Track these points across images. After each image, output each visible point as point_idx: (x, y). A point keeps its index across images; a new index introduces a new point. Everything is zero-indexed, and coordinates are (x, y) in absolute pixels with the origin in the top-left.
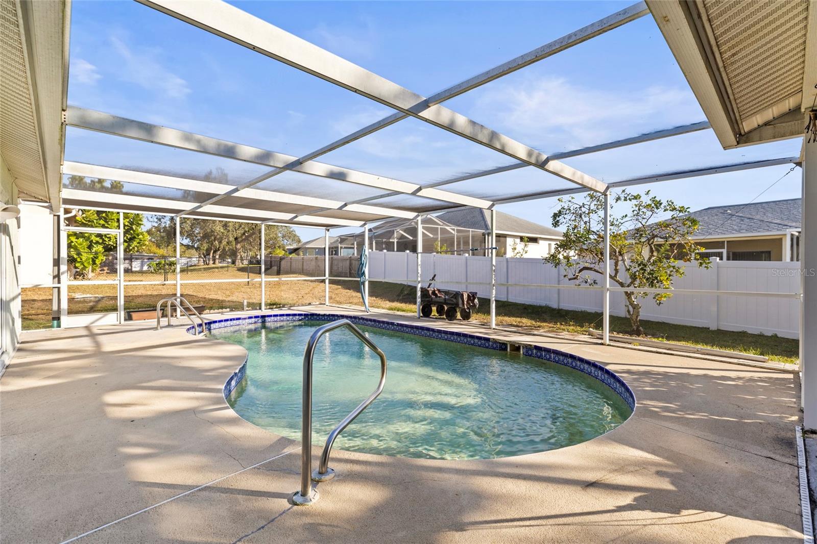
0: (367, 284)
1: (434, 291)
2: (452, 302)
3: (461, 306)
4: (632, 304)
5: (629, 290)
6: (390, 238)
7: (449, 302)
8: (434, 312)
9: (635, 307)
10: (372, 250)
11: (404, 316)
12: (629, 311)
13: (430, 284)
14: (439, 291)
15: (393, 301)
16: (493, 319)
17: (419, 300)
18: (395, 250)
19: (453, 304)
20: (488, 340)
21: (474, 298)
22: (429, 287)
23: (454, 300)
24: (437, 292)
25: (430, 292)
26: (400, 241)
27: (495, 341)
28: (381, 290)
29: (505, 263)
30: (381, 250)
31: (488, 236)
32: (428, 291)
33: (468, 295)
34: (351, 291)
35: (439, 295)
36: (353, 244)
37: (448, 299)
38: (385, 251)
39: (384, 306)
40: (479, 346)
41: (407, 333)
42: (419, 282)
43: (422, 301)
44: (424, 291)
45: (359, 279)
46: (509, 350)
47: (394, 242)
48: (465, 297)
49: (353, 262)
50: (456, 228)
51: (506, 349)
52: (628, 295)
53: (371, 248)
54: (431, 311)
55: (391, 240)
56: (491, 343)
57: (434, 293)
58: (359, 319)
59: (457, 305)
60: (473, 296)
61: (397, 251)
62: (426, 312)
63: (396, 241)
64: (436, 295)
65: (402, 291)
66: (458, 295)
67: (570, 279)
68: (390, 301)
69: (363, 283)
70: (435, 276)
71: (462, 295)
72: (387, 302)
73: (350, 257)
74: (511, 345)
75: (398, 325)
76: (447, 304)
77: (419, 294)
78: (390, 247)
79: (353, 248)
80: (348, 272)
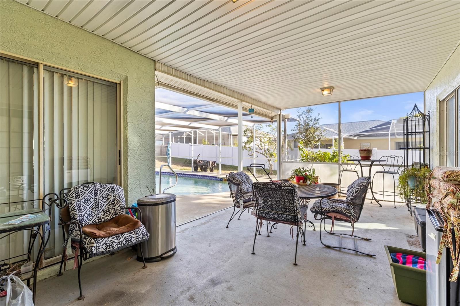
0: (170, 158)
1: (199, 161)
2: (206, 165)
3: (209, 166)
4: (270, 164)
5: (269, 159)
6: (182, 136)
7: (205, 165)
8: (199, 169)
9: (271, 165)
10: (173, 142)
11: (187, 171)
12: (269, 167)
13: (198, 158)
14: (201, 161)
15: (183, 166)
16: (220, 171)
17: (193, 165)
18: (184, 142)
19: (206, 166)
20: (216, 177)
21: (215, 163)
22: (197, 159)
23: (207, 164)
24: (200, 161)
25: (197, 161)
26: (187, 137)
27: (219, 178)
28: (177, 161)
29: (232, 149)
30: (177, 142)
31: (231, 135)
32: (196, 161)
33: (212, 162)
34: (163, 162)
35: (201, 162)
36: (162, 138)
37: (204, 164)
38: (179, 143)
39: (178, 168)
40: (213, 180)
41: (187, 177)
42: (193, 157)
43: (194, 165)
44: (195, 161)
45: (167, 156)
46: (223, 180)
47: (184, 138)
48: (211, 163)
49: (163, 148)
50: (214, 132)
51: (222, 180)
52: (269, 161)
53: (172, 141)
54: (198, 169)
55: (182, 137)
56: (217, 179)
57: (199, 162)
58: (167, 173)
59: (208, 166)
60: (214, 162)
61: (185, 143)
62: (196, 169)
63: (185, 137)
64: (200, 162)
65: (186, 161)
66: (208, 162)
67: (250, 156)
68: (181, 166)
69: (169, 158)
70: (199, 155)
71: (209, 162)
72: (180, 167)
73: (161, 146)
74: (224, 179)
75: (184, 174)
76: (204, 166)
77: (193, 162)
78: (181, 141)
79: (162, 140)
80: (160, 153)
